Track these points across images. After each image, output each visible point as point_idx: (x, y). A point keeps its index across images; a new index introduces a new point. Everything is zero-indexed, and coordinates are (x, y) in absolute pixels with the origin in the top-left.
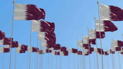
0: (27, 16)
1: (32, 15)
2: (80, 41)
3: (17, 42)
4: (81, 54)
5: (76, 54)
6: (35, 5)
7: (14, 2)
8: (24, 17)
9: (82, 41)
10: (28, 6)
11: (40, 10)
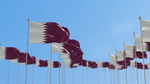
0: (46, 38)
1: (53, 36)
2: (113, 56)
3: (34, 58)
4: (114, 68)
5: (107, 69)
6: (57, 23)
7: (28, 20)
8: (42, 39)
9: (115, 56)
10: (48, 24)
11: (63, 29)
